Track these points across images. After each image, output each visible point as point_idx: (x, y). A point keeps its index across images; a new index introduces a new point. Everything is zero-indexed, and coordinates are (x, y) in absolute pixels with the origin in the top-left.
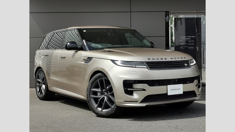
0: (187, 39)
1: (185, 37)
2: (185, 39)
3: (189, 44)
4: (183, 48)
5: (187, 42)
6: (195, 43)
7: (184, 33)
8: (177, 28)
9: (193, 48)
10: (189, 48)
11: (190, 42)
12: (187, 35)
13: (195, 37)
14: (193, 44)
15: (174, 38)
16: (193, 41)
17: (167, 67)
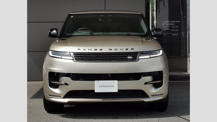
0: (171, 24)
1: (168, 22)
2: (168, 24)
3: (173, 30)
4: (165, 34)
5: (170, 27)
6: (179, 28)
7: (167, 17)
8: (159, 11)
9: (177, 34)
10: (173, 34)
11: (173, 28)
12: (170, 20)
13: (179, 21)
14: (177, 30)
15: (155, 22)
16: (177, 27)
17: (98, 59)
